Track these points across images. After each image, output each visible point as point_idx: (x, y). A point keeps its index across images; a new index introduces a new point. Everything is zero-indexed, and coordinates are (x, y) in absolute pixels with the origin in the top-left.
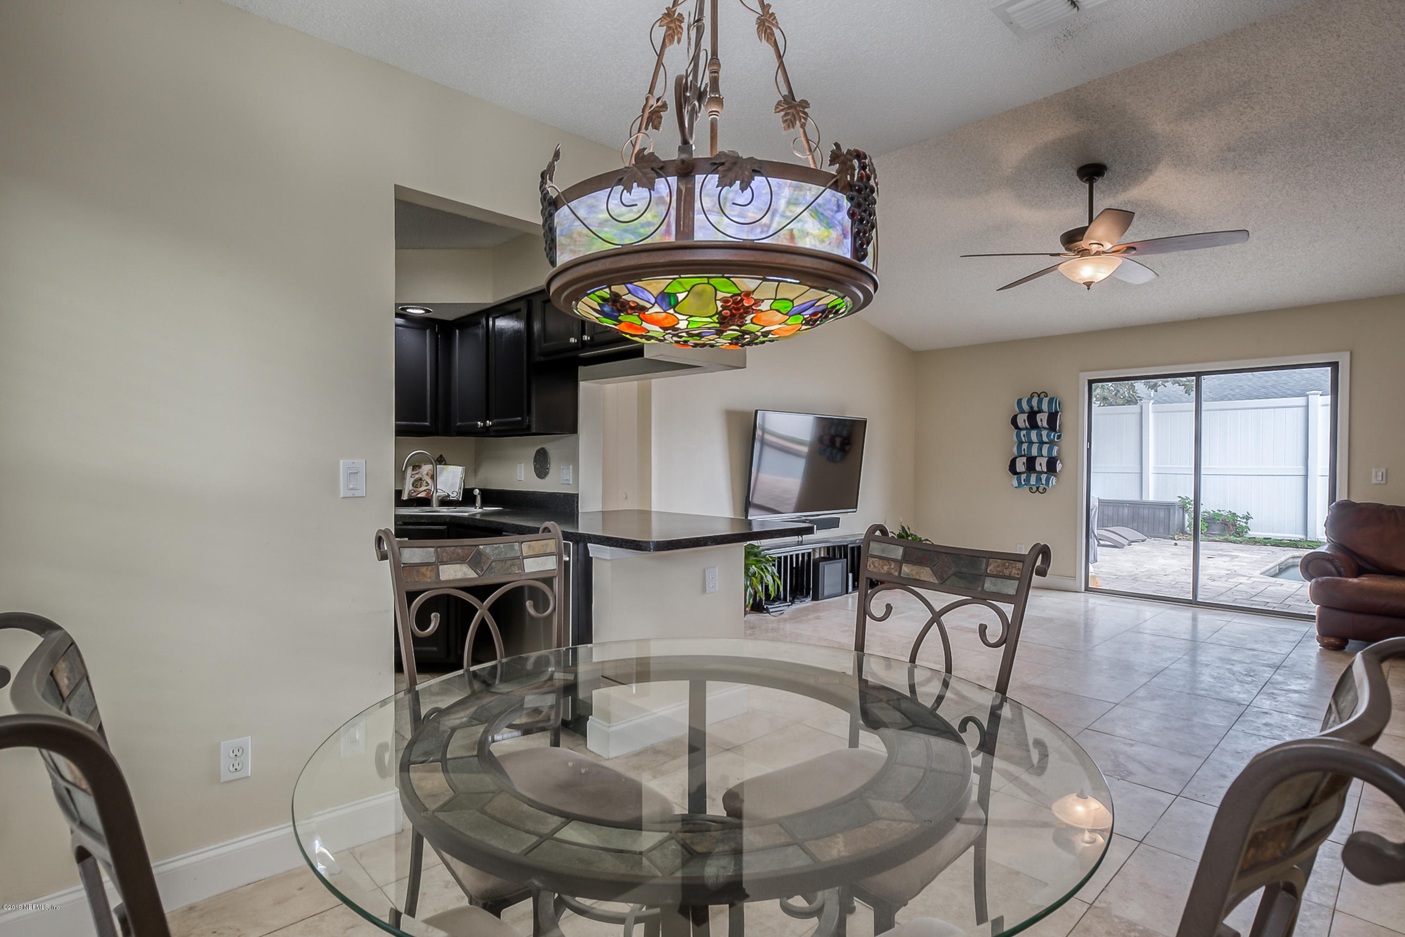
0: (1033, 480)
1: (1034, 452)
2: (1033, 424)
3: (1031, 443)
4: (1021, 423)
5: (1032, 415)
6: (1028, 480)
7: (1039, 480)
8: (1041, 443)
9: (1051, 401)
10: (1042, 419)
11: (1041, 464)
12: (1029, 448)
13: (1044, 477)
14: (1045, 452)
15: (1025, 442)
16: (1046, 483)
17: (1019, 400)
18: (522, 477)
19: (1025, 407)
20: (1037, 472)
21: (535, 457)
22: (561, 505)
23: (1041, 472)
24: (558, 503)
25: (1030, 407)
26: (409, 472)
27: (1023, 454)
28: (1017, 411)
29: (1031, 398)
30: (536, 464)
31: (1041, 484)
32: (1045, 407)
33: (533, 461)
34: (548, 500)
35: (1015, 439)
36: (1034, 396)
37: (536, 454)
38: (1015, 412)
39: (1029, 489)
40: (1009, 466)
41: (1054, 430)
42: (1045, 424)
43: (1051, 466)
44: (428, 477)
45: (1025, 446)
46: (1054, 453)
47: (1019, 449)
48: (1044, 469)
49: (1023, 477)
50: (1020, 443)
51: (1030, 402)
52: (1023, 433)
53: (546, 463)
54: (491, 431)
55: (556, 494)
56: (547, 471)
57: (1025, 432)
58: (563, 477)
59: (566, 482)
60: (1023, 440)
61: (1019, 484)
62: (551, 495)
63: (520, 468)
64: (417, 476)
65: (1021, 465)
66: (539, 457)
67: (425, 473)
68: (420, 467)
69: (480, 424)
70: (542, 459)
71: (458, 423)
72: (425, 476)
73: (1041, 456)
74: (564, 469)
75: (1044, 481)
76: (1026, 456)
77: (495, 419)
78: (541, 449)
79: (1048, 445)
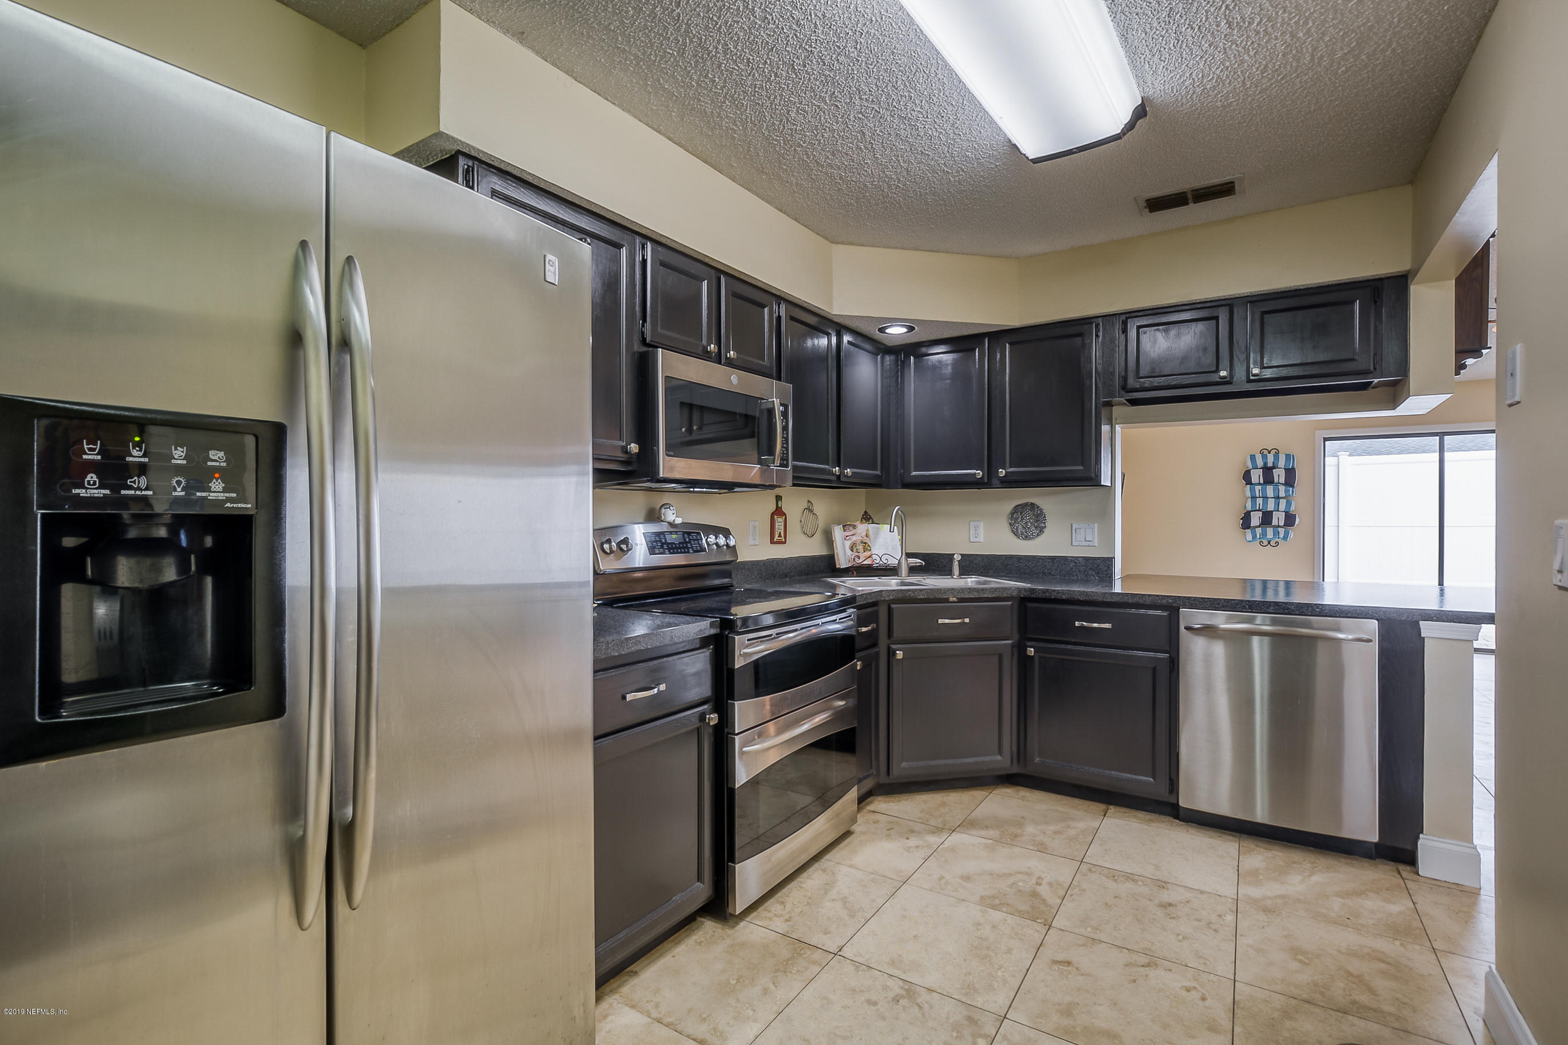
0: (1270, 532)
1: (1271, 506)
2: (1268, 478)
3: (1265, 498)
4: (1255, 479)
5: (1268, 472)
6: (1264, 534)
7: (1276, 534)
8: (1277, 498)
9: (1288, 457)
10: (1279, 475)
11: (1278, 518)
12: (1265, 503)
13: (1282, 531)
14: (1282, 506)
15: (1260, 497)
16: (1284, 537)
17: (1253, 458)
18: (981, 538)
19: (1260, 463)
20: (1275, 527)
21: (1012, 514)
22: (1080, 571)
23: (1279, 526)
24: (1071, 569)
25: (1265, 463)
26: (838, 533)
27: (1257, 508)
28: (1250, 467)
29: (1266, 455)
30: (1015, 522)
31: (1279, 538)
32: (1282, 463)
33: (1005, 518)
34: (1045, 566)
35: (1249, 494)
36: (1269, 453)
37: (1013, 510)
38: (1248, 467)
39: (1265, 542)
40: (1241, 519)
41: (1293, 486)
42: (1282, 480)
43: (1290, 520)
44: (867, 539)
45: (1260, 501)
46: (1293, 508)
47: (1254, 503)
48: (1282, 523)
49: (1259, 531)
50: (1254, 498)
51: (1265, 457)
52: (1258, 488)
53: (1037, 521)
54: (995, 482)
55: (1065, 558)
56: (1041, 531)
57: (1260, 487)
58: (1079, 537)
59: (1087, 543)
60: (1258, 496)
61: (1253, 539)
62: (1053, 559)
63: (976, 528)
64: (854, 538)
65: (1256, 519)
66: (1021, 513)
67: (864, 534)
68: (854, 527)
69: (979, 473)
70: (1028, 516)
71: (914, 473)
72: (865, 538)
73: (1278, 511)
74: (1081, 528)
75: (1282, 535)
76: (1261, 511)
77: (1010, 467)
78: (1026, 504)
79: (1285, 500)
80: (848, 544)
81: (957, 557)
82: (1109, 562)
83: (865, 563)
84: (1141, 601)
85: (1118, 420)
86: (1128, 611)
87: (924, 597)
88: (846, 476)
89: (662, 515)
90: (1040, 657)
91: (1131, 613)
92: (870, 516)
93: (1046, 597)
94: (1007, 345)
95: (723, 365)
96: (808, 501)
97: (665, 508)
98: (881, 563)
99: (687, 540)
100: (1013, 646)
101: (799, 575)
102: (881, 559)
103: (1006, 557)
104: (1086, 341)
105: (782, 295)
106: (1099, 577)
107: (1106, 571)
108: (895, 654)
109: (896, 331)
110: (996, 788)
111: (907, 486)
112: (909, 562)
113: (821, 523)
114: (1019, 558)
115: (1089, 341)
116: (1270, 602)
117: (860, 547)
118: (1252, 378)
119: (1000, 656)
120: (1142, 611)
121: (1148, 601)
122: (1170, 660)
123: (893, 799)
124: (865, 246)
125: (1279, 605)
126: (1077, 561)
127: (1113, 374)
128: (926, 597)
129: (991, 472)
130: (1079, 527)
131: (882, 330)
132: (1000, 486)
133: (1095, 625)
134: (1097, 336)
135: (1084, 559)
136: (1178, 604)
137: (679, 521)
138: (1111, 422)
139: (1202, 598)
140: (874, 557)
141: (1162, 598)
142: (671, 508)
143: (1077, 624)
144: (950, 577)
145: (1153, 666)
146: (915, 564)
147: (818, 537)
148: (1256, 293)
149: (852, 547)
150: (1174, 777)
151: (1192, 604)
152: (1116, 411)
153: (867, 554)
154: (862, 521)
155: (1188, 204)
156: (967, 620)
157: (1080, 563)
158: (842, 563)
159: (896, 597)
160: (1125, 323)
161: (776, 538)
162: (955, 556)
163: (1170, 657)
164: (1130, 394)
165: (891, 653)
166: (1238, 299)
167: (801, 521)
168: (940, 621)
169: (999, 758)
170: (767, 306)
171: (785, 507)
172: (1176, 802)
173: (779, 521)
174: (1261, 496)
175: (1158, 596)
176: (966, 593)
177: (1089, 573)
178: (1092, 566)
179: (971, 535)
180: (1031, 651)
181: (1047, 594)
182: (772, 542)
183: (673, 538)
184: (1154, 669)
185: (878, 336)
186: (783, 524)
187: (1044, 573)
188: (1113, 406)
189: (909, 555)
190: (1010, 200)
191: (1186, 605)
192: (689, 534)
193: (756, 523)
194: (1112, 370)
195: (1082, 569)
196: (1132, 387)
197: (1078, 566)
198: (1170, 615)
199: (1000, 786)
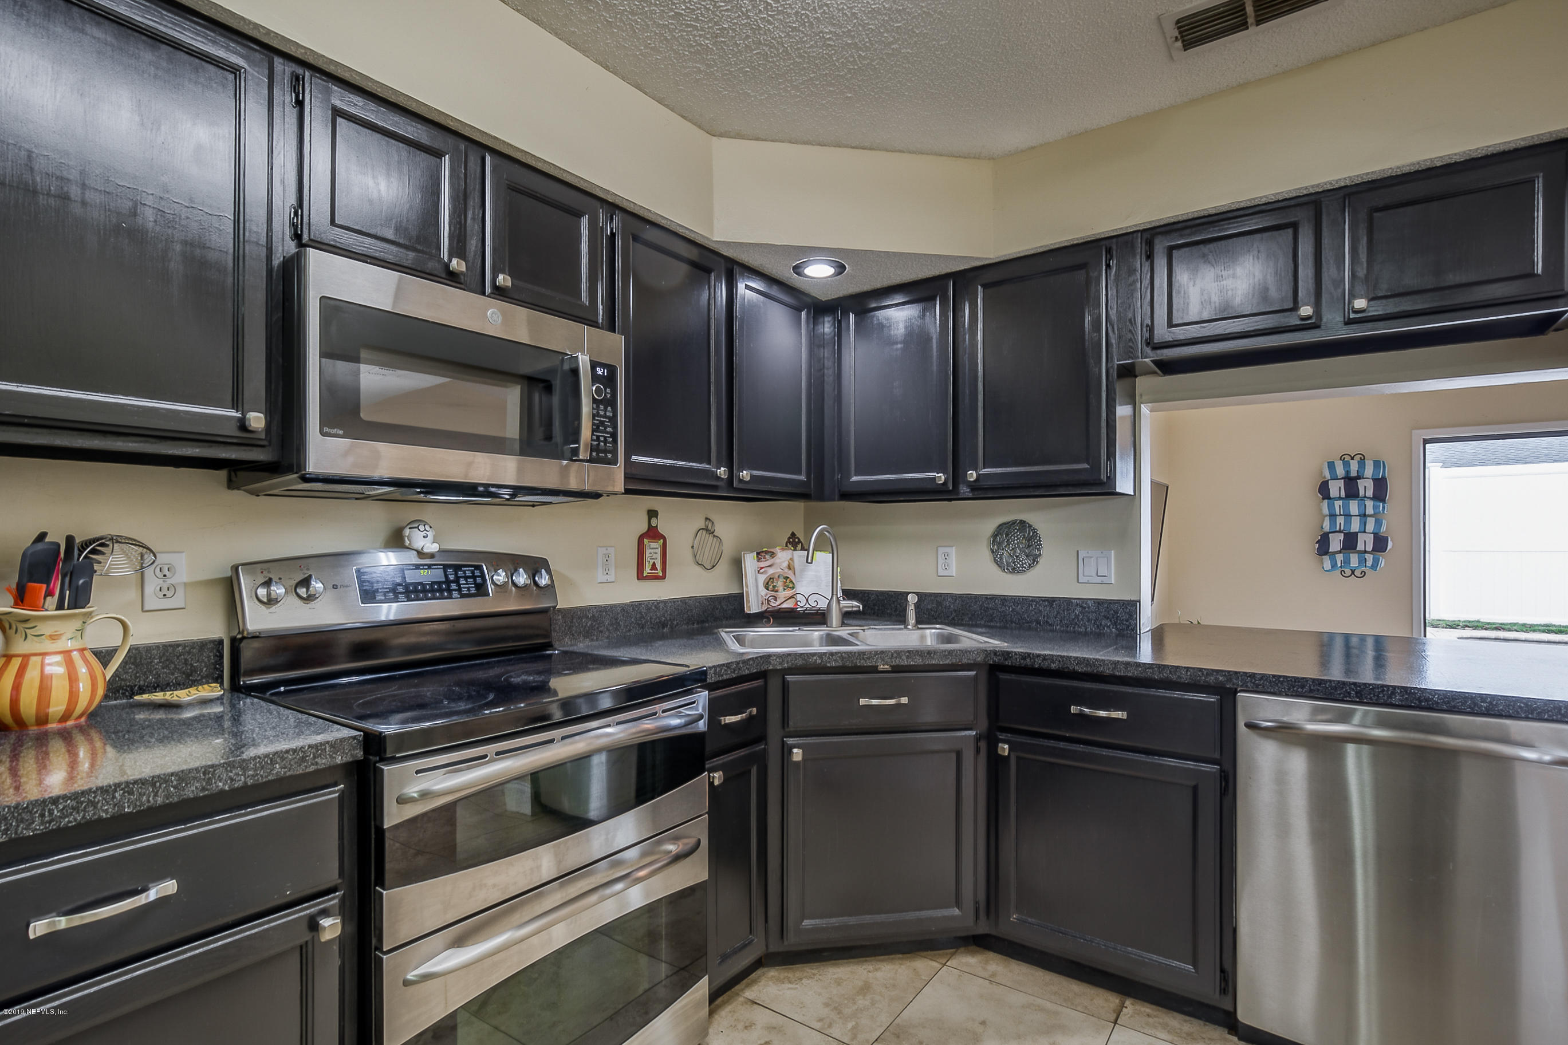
0: (1354, 560)
1: (1355, 526)
2: (1352, 491)
3: (1348, 516)
4: (1334, 492)
5: (1351, 483)
6: (1346, 562)
7: (1363, 561)
8: (1363, 516)
9: (1377, 464)
10: (1366, 487)
11: (1365, 542)
12: (1348, 522)
13: (1370, 558)
14: (1370, 526)
15: (1340, 515)
16: (1372, 566)
17: (1331, 465)
18: (953, 571)
19: (1340, 471)
20: (1360, 552)
21: (995, 536)
22: (1089, 620)
23: (1365, 552)
24: (1077, 616)
25: (1348, 472)
26: (750, 562)
27: (1338, 529)
28: (1328, 476)
29: (1349, 461)
30: (998, 548)
31: (1366, 567)
32: (1369, 471)
33: (985, 543)
34: (1040, 611)
35: (1326, 511)
36: (1352, 459)
37: (996, 531)
38: (1325, 477)
39: (1348, 572)
40: (1317, 543)
41: (1383, 501)
42: (1370, 493)
43: (1380, 543)
44: (790, 572)
45: (1340, 520)
46: (1383, 529)
47: (1333, 522)
48: (1369, 548)
49: (1340, 558)
50: (1333, 516)
51: (1346, 464)
52: (1338, 504)
53: (1029, 546)
54: (964, 489)
55: (1068, 601)
56: (1034, 560)
57: (1340, 502)
58: (1089, 570)
59: (1099, 580)
60: (1338, 513)
61: (1332, 567)
62: (1051, 601)
63: (946, 556)
64: (771, 571)
65: (1336, 543)
66: (1007, 535)
67: (785, 564)
68: (773, 555)
69: (941, 477)
70: (1018, 540)
71: (854, 478)
72: (786, 570)
73: (1365, 532)
74: (1091, 557)
75: (1369, 563)
76: (1342, 532)
77: (984, 468)
78: (1014, 522)
79: (1374, 519)
80: (762, 579)
81: (912, 599)
82: (1131, 608)
83: (784, 606)
84: (1174, 678)
85: (1144, 398)
86: (1153, 692)
87: (837, 664)
88: (741, 481)
89: (406, 539)
90: (1018, 758)
91: (1159, 696)
92: (799, 539)
93: (1026, 665)
94: (979, 287)
95: (487, 296)
96: (707, 519)
97: (410, 528)
98: (807, 606)
99: (452, 577)
100: (978, 739)
101: (687, 624)
102: (807, 600)
103: (987, 598)
104: (1091, 274)
105: (618, 202)
106: (1117, 629)
107: (1127, 621)
108: (790, 752)
109: (819, 271)
110: (953, 954)
111: (846, 496)
112: (841, 605)
113: (728, 547)
114: (1004, 599)
115: (1096, 274)
116: (1394, 687)
117: (780, 584)
118: (1352, 316)
119: (959, 754)
120: (1176, 694)
121: (1185, 678)
122: (1221, 776)
123: (790, 975)
124: (763, 140)
125: (1411, 693)
126: (1084, 605)
127: (1132, 321)
128: (841, 664)
129: (957, 476)
130: (1087, 555)
131: (797, 269)
132: (970, 495)
133: (1102, 713)
134: (1108, 266)
135: (1095, 603)
136: (1234, 684)
137: (434, 548)
138: (1132, 399)
139: (1274, 676)
140: (799, 598)
141: (1207, 674)
142: (422, 528)
143: (1074, 709)
144: (902, 627)
145: (1193, 783)
146: (850, 609)
147: (723, 568)
148: (1360, 180)
149: (767, 583)
150: (1227, 966)
151: (1257, 686)
152: (1142, 383)
153: (789, 593)
154: (786, 546)
155: (1247, 28)
156: (904, 700)
157: (1089, 607)
158: (753, 606)
159: (793, 664)
160: (1150, 244)
161: (647, 570)
162: (910, 597)
163: (1222, 771)
164: (1159, 352)
165: (786, 751)
166: (1329, 194)
167: (692, 547)
168: (863, 702)
169: (956, 912)
170: (586, 214)
171: (663, 525)
172: (1231, 1009)
173: (653, 549)
174: (1342, 513)
175: (1200, 670)
176: (904, 657)
177: (1103, 623)
178: (1106, 613)
179: (939, 566)
180: (1004, 749)
181: (1028, 660)
182: (640, 576)
183: (425, 576)
184: (1195, 789)
185: (795, 280)
186: (659, 551)
187: (1038, 622)
188: (1136, 376)
189: (848, 594)
190: (955, 30)
191: (1247, 686)
192: (457, 568)
193: (611, 550)
194: (1130, 315)
195: (1092, 616)
196: (1161, 341)
197: (1086, 612)
198: (1221, 702)
199: (962, 949)
